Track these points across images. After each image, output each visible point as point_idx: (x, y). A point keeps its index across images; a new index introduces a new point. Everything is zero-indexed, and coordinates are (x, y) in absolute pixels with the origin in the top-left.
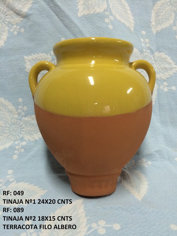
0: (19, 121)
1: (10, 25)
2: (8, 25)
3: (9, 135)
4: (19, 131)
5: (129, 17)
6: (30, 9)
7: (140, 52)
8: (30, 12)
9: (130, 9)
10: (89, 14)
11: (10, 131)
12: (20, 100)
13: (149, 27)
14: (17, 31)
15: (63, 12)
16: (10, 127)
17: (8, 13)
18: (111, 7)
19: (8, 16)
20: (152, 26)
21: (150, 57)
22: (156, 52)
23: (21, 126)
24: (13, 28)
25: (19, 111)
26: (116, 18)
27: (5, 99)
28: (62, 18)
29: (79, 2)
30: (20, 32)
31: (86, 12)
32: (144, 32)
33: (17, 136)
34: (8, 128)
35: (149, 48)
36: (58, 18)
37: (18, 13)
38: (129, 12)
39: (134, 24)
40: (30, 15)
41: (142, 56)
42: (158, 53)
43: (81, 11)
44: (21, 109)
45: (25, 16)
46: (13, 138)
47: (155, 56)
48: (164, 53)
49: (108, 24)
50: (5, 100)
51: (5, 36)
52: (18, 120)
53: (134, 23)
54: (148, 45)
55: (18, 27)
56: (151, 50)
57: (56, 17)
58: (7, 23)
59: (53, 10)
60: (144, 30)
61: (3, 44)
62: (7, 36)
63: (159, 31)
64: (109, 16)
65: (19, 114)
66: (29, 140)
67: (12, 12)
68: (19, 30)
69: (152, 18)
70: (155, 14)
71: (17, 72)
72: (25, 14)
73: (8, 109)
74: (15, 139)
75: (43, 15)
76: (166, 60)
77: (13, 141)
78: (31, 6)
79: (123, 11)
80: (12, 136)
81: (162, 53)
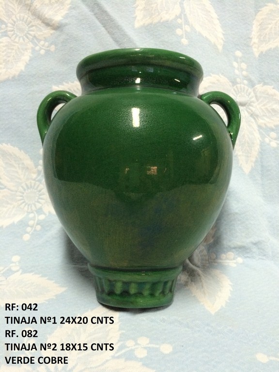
0: (37, 183)
1: (36, 41)
2: (32, 41)
3: (21, 204)
4: (37, 198)
5: (215, 29)
6: (66, 17)
7: (231, 82)
8: (64, 22)
9: (218, 17)
10: (151, 24)
11: (23, 197)
13: (248, 46)
14: (44, 49)
15: (112, 21)
16: (24, 192)
17: (33, 23)
18: (187, 12)
19: (34, 28)
20: (253, 45)
21: (248, 92)
22: (259, 84)
23: (40, 191)
24: (39, 45)
25: (40, 168)
26: (195, 29)
27: (20, 149)
28: (112, 30)
29: (137, 7)
30: (49, 51)
31: (147, 21)
32: (238, 53)
33: (33, 206)
34: (20, 192)
35: (246, 78)
36: (105, 30)
37: (48, 24)
38: (217, 22)
39: (223, 41)
40: (65, 26)
41: (234, 90)
42: (262, 86)
43: (140, 19)
45: (58, 27)
46: (26, 209)
47: (257, 90)
48: (272, 87)
49: (181, 37)
50: (19, 151)
51: (26, 57)
53: (224, 39)
54: (244, 73)
55: (47, 44)
56: (250, 80)
57: (103, 29)
58: (31, 37)
59: (98, 19)
60: (239, 50)
62: (30, 57)
63: (264, 53)
64: (183, 26)
65: (39, 173)
66: (50, 212)
67: (39, 22)
68: (48, 47)
69: (253, 33)
70: (259, 27)
72: (58, 25)
73: (23, 164)
74: (29, 210)
75: (84, 26)
76: (274, 97)
77: (26, 214)
78: (67, 12)
79: (207, 19)
80: (25, 205)
81: (269, 86)
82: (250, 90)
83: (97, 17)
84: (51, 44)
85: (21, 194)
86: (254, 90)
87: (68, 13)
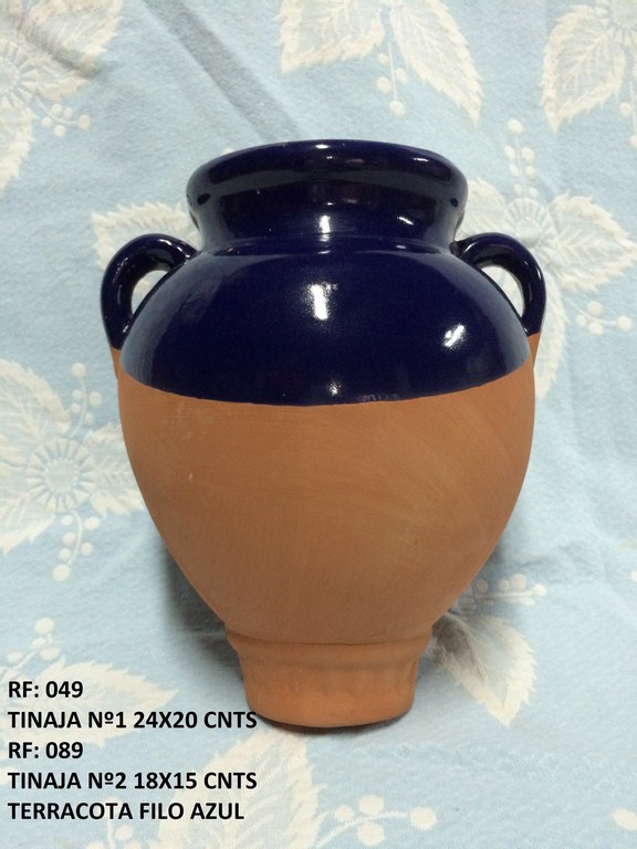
0: (74, 444)
1: (41, 105)
2: (32, 105)
3: (40, 495)
4: (76, 478)
5: (462, 71)
6: (113, 46)
7: (503, 194)
8: (110, 58)
9: (466, 43)
10: (320, 64)
11: (43, 478)
12: (78, 369)
13: (535, 107)
14: (64, 125)
15: (228, 58)
16: (43, 465)
17: (31, 61)
18: (399, 35)
19: (35, 72)
20: (545, 103)
21: (540, 213)
22: (560, 194)
23: (81, 462)
24: (50, 113)
25: (76, 407)
26: (418, 76)
27: (25, 366)
28: (225, 77)
29: (283, 22)
30: (76, 128)
31: (310, 57)
32: (515, 126)
33: (68, 498)
34: (36, 467)
36: (209, 78)
37: (68, 62)
38: (464, 53)
39: (481, 98)
40: (112, 68)
41: (510, 211)
42: (569, 199)
43: (293, 53)
44: (81, 402)
45: (94, 70)
46: (52, 504)
47: (557, 209)
48: (590, 199)
49: (390, 97)
50: (22, 370)
51: (22, 144)
52: (72, 443)
53: (481, 93)
54: (530, 170)
55: (69, 111)
56: (542, 187)
57: (204, 75)
58: (28, 95)
59: (191, 51)
60: (516, 117)
61: (16, 173)
62: (31, 144)
63: (570, 121)
64: (392, 71)
65: (75, 419)
66: (109, 511)
67: (47, 58)
68: (72, 119)
69: (545, 75)
70: (557, 61)
71: (67, 269)
72: (94, 66)
73: (35, 400)
74: (61, 509)
75: (157, 68)
76: (596, 222)
77: (54, 517)
78: (116, 34)
79: (442, 50)
80: (50, 497)
81: (582, 198)
82: (544, 210)
83: (187, 47)
84: (80, 112)
85: (37, 472)
86: (552, 210)
87: (116, 38)
